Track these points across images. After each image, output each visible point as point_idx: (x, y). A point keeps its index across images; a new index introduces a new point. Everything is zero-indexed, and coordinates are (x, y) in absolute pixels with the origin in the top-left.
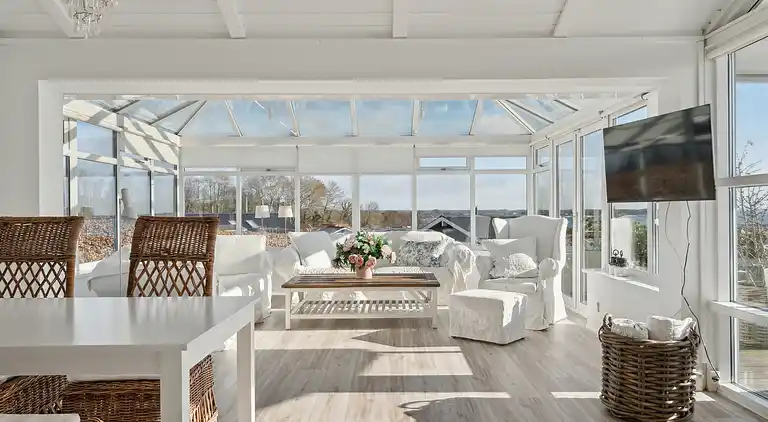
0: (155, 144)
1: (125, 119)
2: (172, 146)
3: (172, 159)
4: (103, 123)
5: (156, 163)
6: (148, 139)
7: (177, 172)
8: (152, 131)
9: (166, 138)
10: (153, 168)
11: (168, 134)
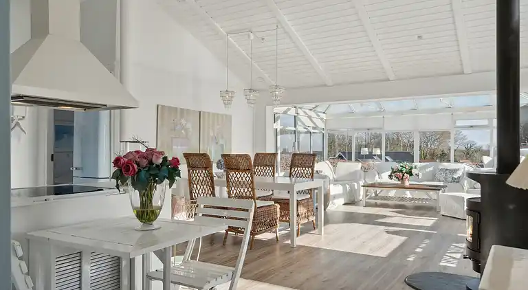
0: (313, 119)
1: (299, 110)
2: (322, 119)
3: (321, 125)
4: (289, 113)
5: (314, 128)
6: (310, 117)
7: (323, 132)
8: (312, 114)
9: (318, 115)
10: (312, 131)
11: (319, 114)
